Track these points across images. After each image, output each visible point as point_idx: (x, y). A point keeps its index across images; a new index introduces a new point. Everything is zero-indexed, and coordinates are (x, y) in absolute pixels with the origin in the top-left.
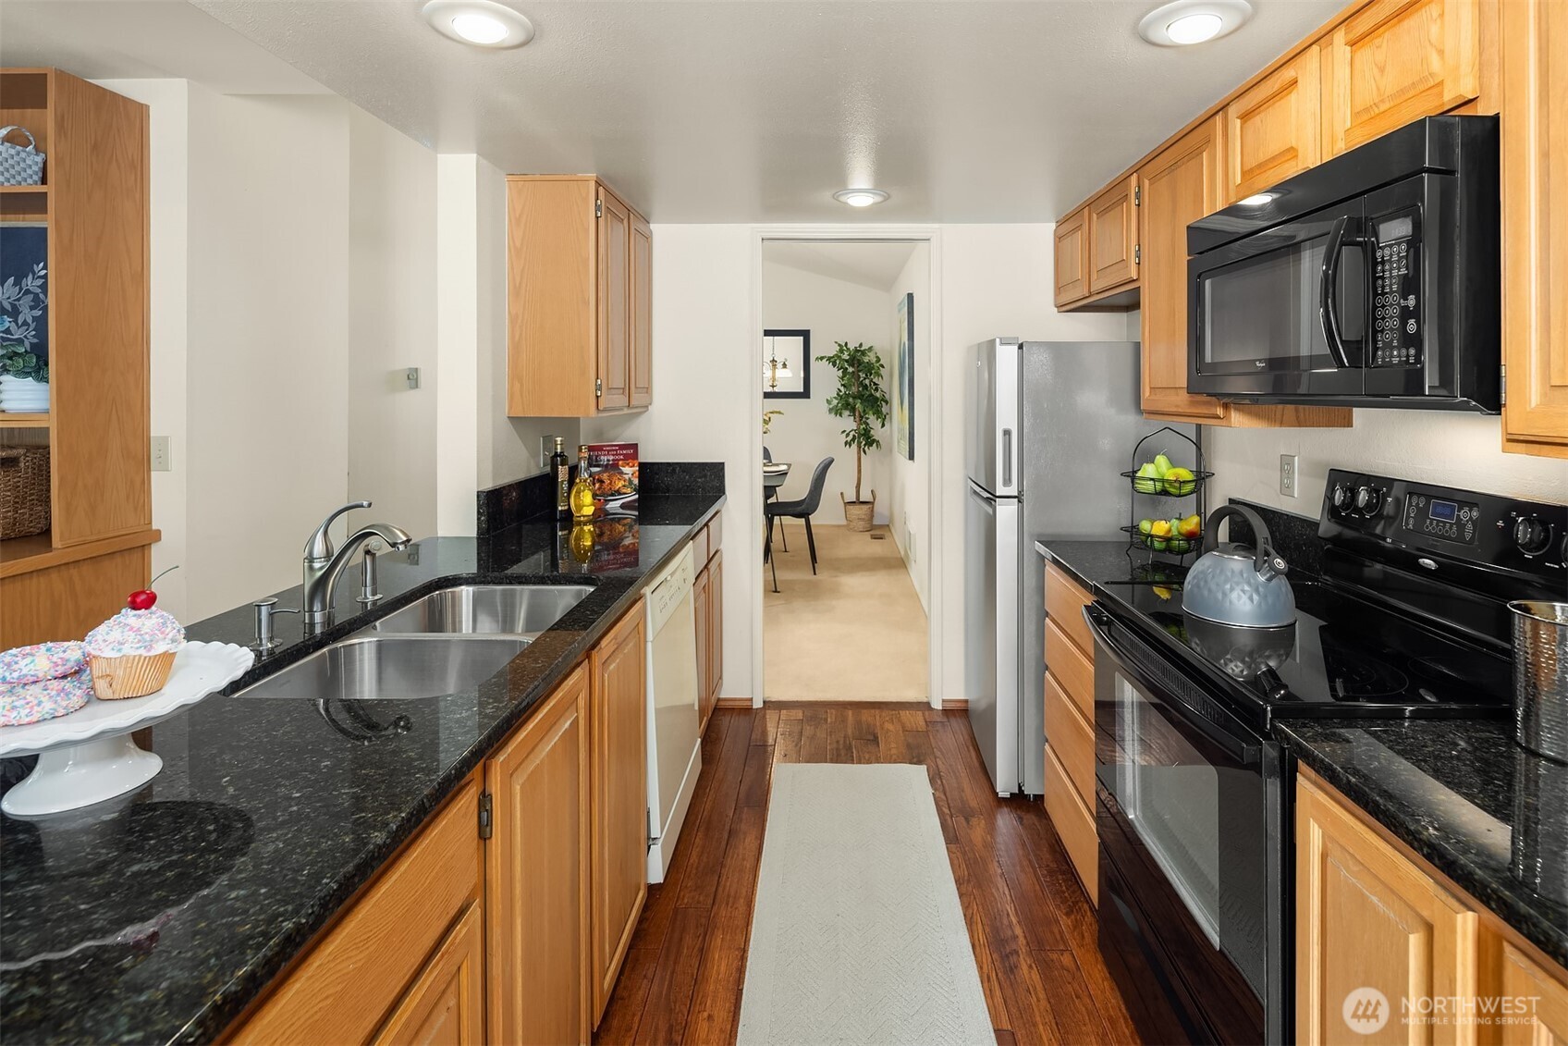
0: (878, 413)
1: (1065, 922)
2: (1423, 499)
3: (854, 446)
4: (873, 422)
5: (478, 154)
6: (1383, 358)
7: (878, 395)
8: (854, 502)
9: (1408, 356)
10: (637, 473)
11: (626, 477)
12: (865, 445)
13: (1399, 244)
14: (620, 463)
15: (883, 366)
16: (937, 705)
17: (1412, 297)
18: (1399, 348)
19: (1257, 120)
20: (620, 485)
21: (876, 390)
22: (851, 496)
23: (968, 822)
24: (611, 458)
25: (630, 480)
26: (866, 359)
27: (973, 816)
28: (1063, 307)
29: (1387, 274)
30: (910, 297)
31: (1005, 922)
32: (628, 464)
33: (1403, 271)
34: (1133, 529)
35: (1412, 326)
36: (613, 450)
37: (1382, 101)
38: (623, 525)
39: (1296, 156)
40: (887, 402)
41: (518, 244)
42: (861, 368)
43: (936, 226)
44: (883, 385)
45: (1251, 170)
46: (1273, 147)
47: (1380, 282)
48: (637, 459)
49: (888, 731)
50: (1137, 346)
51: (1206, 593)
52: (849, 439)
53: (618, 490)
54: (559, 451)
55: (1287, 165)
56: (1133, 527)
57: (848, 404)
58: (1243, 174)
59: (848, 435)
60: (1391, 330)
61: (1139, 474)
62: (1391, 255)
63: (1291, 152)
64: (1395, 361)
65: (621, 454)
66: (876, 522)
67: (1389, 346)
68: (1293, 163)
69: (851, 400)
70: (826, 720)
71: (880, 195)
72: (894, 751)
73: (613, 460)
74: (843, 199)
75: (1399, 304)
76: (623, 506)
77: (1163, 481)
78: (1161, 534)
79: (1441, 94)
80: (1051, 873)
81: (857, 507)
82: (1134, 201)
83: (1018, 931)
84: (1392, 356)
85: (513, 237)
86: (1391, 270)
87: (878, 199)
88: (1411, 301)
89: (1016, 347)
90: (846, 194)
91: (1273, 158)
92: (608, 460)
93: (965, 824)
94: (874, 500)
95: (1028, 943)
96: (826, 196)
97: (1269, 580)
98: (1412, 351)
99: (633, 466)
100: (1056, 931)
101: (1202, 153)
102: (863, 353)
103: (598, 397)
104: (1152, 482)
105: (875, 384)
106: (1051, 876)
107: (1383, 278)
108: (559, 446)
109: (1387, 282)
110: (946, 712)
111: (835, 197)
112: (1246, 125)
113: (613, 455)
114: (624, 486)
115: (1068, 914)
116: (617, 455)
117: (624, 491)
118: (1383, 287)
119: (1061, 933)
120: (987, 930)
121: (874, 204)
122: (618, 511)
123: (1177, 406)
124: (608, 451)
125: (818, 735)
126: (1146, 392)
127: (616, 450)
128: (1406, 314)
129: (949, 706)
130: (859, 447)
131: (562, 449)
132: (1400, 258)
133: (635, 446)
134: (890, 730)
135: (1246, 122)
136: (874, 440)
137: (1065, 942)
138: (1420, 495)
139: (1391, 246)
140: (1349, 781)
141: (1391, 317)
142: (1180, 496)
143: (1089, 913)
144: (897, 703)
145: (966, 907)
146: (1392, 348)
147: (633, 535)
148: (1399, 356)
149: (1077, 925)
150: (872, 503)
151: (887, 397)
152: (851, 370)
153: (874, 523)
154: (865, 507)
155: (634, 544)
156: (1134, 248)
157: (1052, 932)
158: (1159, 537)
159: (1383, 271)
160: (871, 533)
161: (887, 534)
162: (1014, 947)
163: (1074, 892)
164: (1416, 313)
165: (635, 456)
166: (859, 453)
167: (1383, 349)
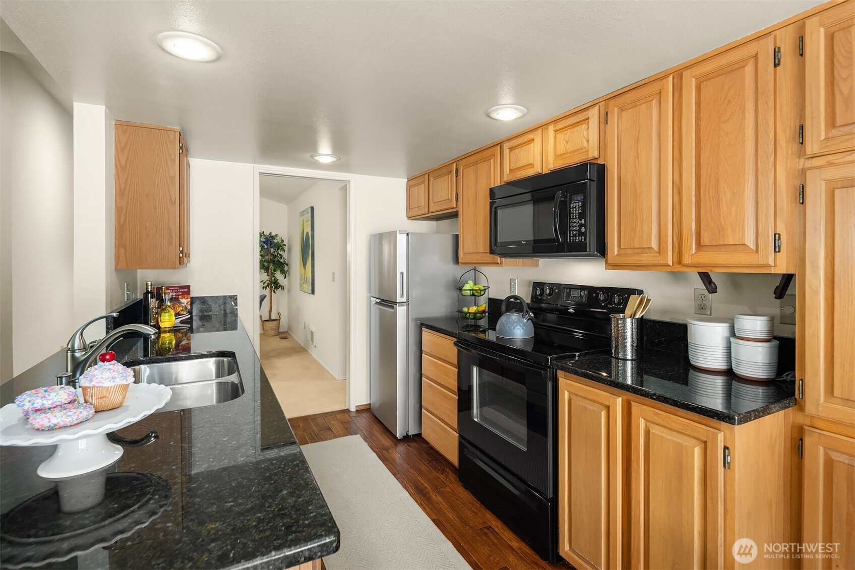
0: (283, 272)
1: (442, 477)
2: (568, 290)
3: (268, 289)
4: (279, 276)
5: (106, 107)
6: (573, 240)
7: (282, 260)
8: (268, 320)
9: (582, 239)
10: (190, 303)
11: (183, 305)
12: (274, 289)
13: (579, 202)
14: (180, 297)
15: (285, 245)
16: (353, 409)
17: (583, 220)
18: (578, 236)
19: (516, 151)
20: (180, 310)
21: (281, 258)
22: (266, 317)
23: (388, 452)
24: (174, 294)
25: (186, 308)
26: (275, 241)
27: (389, 449)
28: (410, 218)
29: (574, 212)
30: (312, 208)
31: (419, 483)
32: (184, 297)
33: (580, 211)
34: (460, 312)
35: (583, 229)
36: (175, 289)
37: (567, 153)
38: (182, 333)
39: (534, 167)
40: (287, 265)
41: (123, 163)
42: (272, 246)
43: (353, 175)
44: (285, 255)
45: (514, 170)
46: (524, 162)
47: (572, 214)
48: (190, 294)
49: (333, 424)
50: (457, 236)
51: (507, 328)
52: (265, 285)
53: (178, 313)
54: (149, 290)
55: (530, 170)
56: (459, 311)
57: (264, 266)
58: (510, 170)
59: (264, 283)
60: (576, 230)
61: (464, 288)
62: (576, 206)
63: (531, 165)
64: (577, 241)
65: (180, 292)
66: (281, 330)
67: (575, 236)
68: (532, 169)
69: (266, 264)
70: (299, 426)
71: (336, 158)
72: (340, 432)
73: (176, 295)
74: (316, 158)
75: (579, 222)
76: (181, 322)
77: (473, 290)
78: (473, 312)
79: (588, 155)
80: (430, 462)
81: (270, 322)
82: (455, 175)
83: (426, 485)
84: (576, 239)
85: (119, 159)
86: (576, 211)
87: (334, 159)
88: (583, 221)
89: (406, 235)
90: (317, 156)
91: (524, 166)
92: (172, 295)
93: (386, 453)
94: (280, 319)
95: (431, 488)
96: (307, 156)
97: (527, 321)
98: (583, 238)
99: (188, 298)
100: (440, 481)
101: (491, 159)
102: (273, 237)
103: (180, 257)
104: (469, 291)
105: (280, 255)
106: (430, 463)
107: (573, 213)
108: (149, 287)
109: (575, 214)
110: (358, 411)
111: (312, 157)
112: (511, 152)
113: (176, 292)
114: (182, 310)
115: (442, 474)
116: (178, 292)
117: (182, 313)
118: (573, 216)
119: (442, 481)
120: (414, 488)
121: (332, 162)
122: (178, 325)
123: (478, 260)
124: (173, 290)
125: (298, 432)
126: (461, 255)
127: (177, 289)
128: (581, 225)
129: (359, 409)
130: (271, 289)
131: (151, 288)
132: (579, 207)
133: (188, 287)
134: (335, 425)
135: (511, 151)
136: (280, 286)
137: (445, 483)
138: (567, 288)
139: (576, 203)
140: (582, 372)
141: (576, 226)
142: (480, 296)
143: (450, 472)
144: (332, 412)
145: (401, 483)
146: (576, 237)
147: (187, 339)
148: (579, 239)
149: (447, 477)
150: (279, 320)
151: (287, 261)
152: (266, 247)
153: (280, 331)
154: (275, 322)
155: (188, 344)
156: (454, 194)
157: (439, 482)
158: (473, 313)
159: (573, 211)
160: (280, 336)
161: (288, 336)
162: (427, 491)
163: (441, 466)
164: (585, 225)
165: (188, 293)
166: (271, 293)
167: (573, 237)
